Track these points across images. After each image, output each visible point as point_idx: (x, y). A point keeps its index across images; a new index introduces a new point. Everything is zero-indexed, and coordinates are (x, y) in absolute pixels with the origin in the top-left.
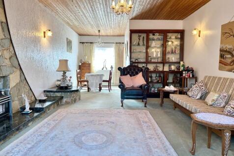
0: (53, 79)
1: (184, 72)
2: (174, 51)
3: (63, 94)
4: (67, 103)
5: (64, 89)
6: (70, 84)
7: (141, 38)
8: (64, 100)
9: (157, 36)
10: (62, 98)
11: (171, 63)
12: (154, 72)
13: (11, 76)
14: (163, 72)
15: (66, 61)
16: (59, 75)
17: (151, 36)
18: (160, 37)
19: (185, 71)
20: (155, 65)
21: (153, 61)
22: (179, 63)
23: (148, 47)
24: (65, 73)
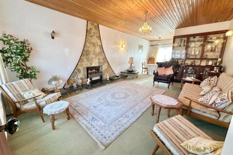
0: (126, 67)
1: (215, 68)
2: (213, 50)
3: (128, 75)
4: (129, 79)
5: (131, 72)
6: (134, 70)
7: (183, 41)
8: (128, 77)
9: (197, 38)
10: (127, 76)
11: (208, 60)
12: (191, 66)
13: (103, 66)
14: (199, 66)
15: (132, 58)
16: (129, 65)
17: (192, 39)
18: (200, 39)
19: (217, 67)
20: (192, 61)
21: (191, 57)
22: (217, 59)
23: (187, 47)
24: (131, 64)
